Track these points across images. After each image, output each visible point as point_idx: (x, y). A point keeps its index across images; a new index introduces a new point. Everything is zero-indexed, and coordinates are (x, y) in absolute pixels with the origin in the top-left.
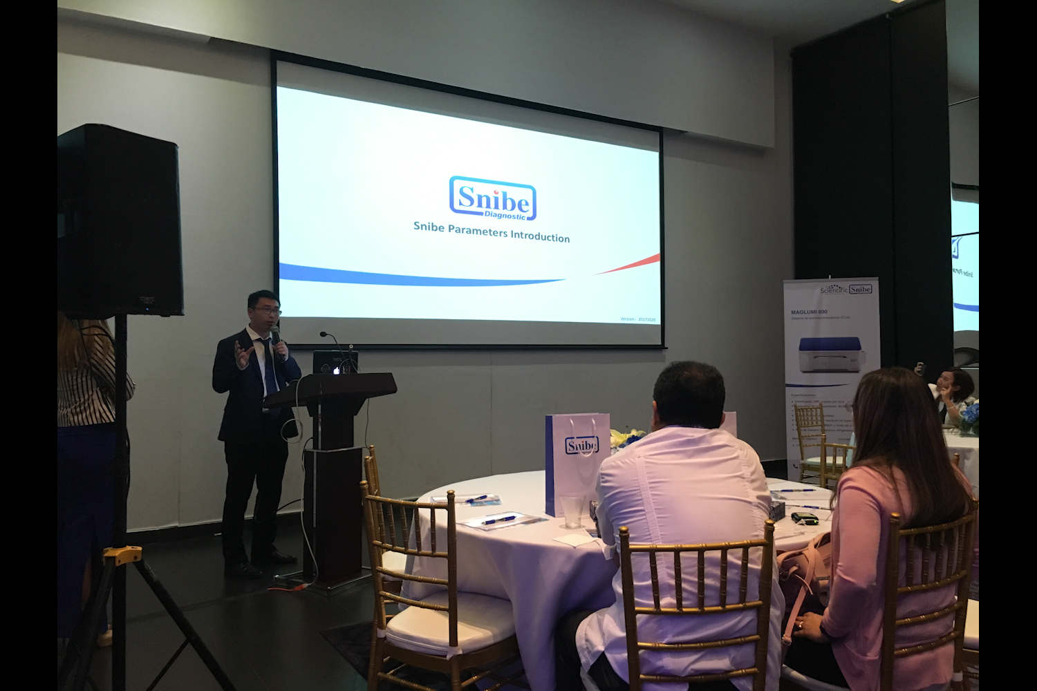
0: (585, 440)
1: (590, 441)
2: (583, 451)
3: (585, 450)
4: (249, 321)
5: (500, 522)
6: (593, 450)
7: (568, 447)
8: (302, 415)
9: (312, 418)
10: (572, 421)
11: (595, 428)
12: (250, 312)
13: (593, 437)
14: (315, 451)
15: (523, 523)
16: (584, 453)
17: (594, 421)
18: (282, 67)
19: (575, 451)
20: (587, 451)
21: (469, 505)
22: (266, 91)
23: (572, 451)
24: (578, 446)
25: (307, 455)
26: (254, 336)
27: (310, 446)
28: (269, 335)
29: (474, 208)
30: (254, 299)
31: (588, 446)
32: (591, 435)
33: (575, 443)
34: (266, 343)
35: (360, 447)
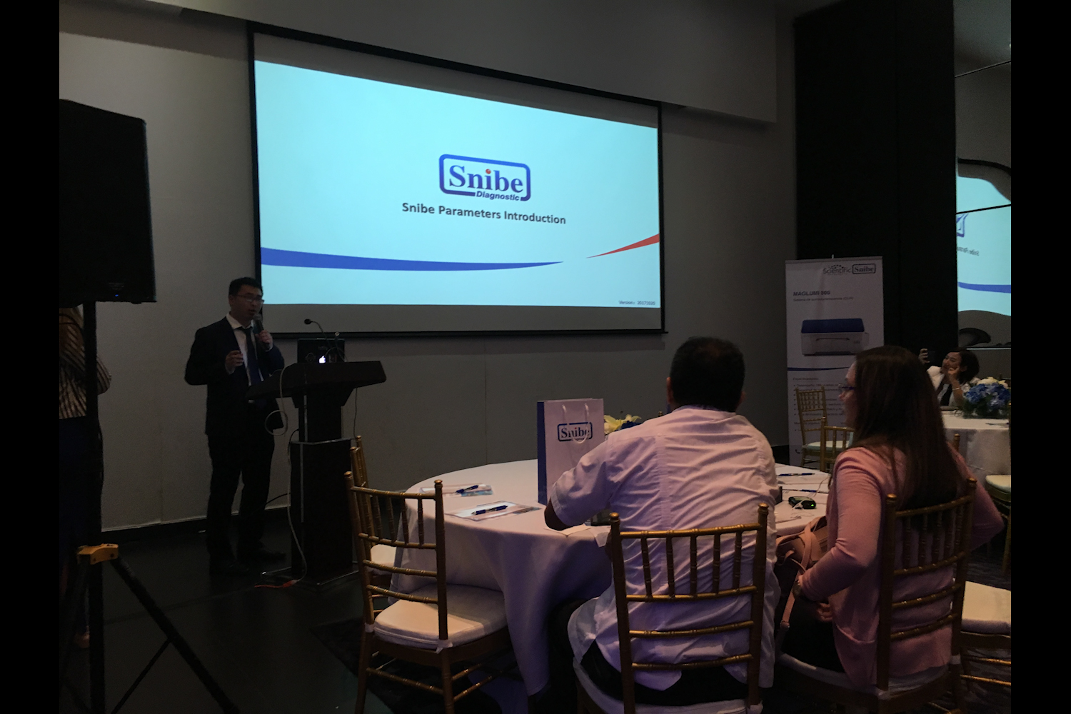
0: (578, 426)
1: (584, 427)
2: (577, 438)
3: (578, 437)
4: (230, 309)
5: (491, 512)
6: (586, 436)
7: (561, 434)
8: (286, 406)
9: (297, 409)
10: (564, 407)
11: (588, 413)
12: (230, 299)
13: (587, 423)
14: (302, 443)
15: (514, 513)
16: (577, 440)
17: (587, 407)
18: (260, 40)
19: (568, 438)
20: (580, 437)
21: (460, 495)
22: (245, 64)
23: (564, 437)
24: (571, 433)
25: (293, 448)
26: (235, 324)
27: (296, 438)
28: (250, 323)
29: (466, 188)
30: (235, 287)
31: (581, 432)
32: (584, 421)
33: (568, 429)
34: (247, 332)
35: (349, 438)
